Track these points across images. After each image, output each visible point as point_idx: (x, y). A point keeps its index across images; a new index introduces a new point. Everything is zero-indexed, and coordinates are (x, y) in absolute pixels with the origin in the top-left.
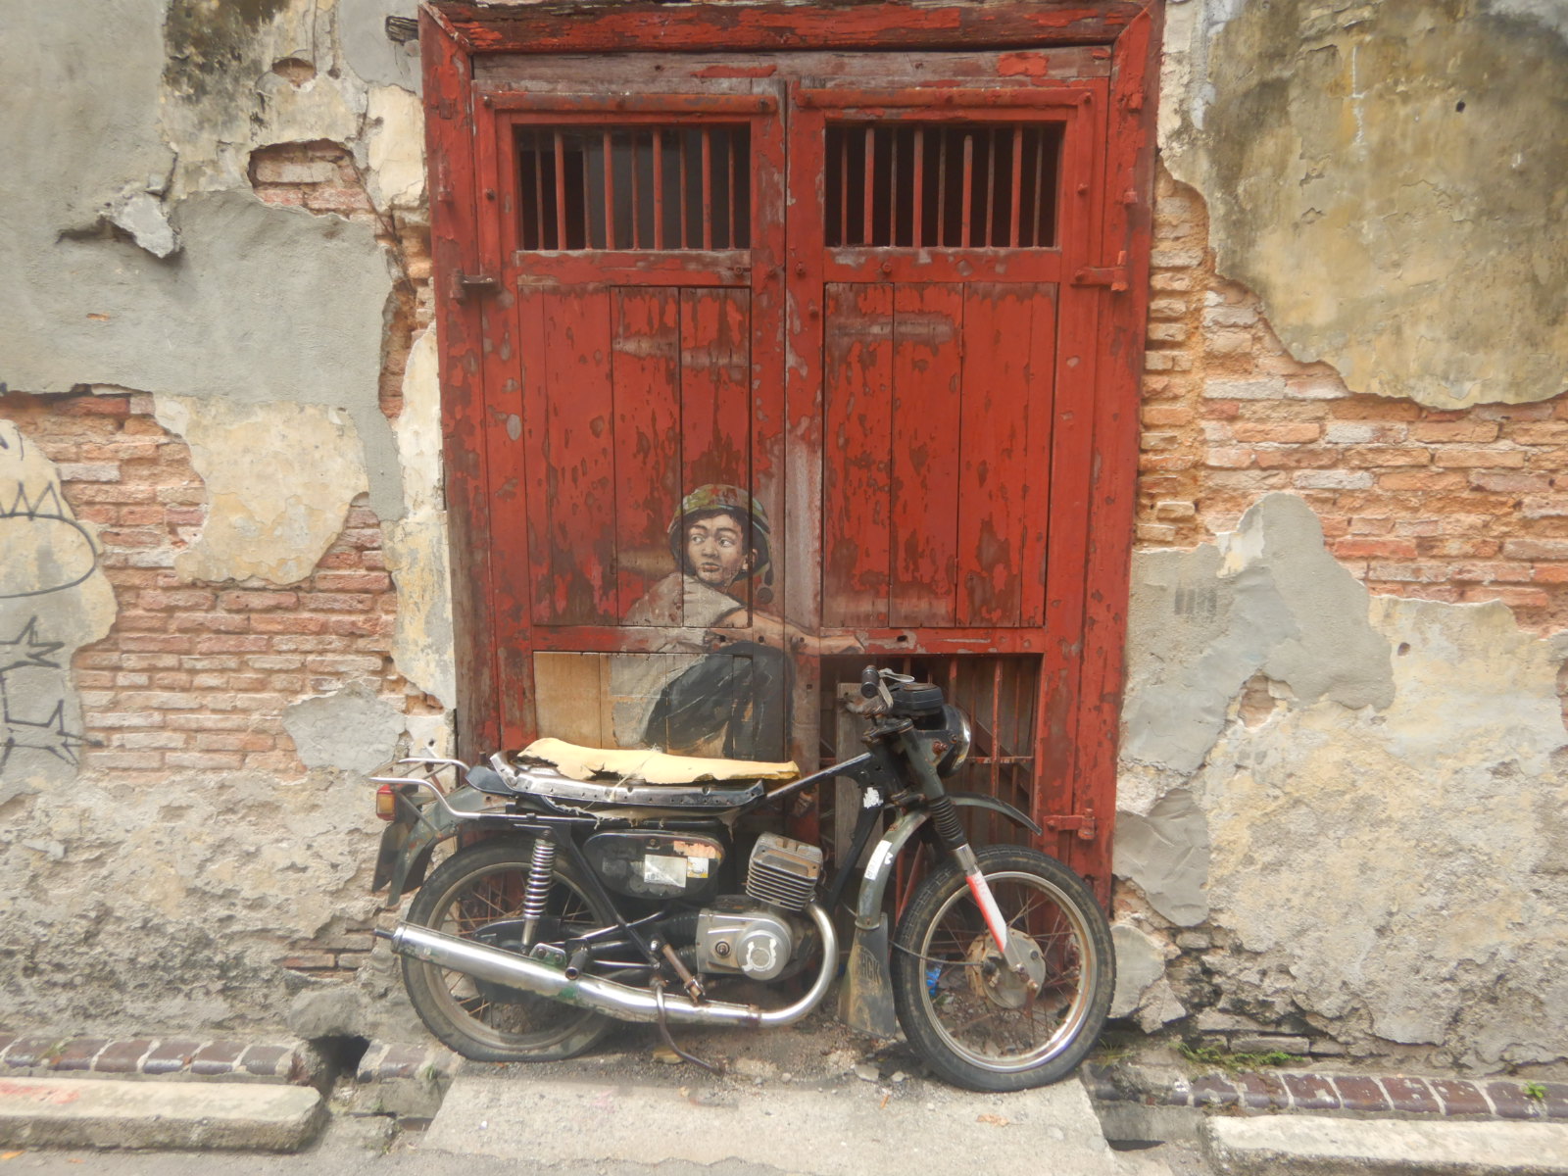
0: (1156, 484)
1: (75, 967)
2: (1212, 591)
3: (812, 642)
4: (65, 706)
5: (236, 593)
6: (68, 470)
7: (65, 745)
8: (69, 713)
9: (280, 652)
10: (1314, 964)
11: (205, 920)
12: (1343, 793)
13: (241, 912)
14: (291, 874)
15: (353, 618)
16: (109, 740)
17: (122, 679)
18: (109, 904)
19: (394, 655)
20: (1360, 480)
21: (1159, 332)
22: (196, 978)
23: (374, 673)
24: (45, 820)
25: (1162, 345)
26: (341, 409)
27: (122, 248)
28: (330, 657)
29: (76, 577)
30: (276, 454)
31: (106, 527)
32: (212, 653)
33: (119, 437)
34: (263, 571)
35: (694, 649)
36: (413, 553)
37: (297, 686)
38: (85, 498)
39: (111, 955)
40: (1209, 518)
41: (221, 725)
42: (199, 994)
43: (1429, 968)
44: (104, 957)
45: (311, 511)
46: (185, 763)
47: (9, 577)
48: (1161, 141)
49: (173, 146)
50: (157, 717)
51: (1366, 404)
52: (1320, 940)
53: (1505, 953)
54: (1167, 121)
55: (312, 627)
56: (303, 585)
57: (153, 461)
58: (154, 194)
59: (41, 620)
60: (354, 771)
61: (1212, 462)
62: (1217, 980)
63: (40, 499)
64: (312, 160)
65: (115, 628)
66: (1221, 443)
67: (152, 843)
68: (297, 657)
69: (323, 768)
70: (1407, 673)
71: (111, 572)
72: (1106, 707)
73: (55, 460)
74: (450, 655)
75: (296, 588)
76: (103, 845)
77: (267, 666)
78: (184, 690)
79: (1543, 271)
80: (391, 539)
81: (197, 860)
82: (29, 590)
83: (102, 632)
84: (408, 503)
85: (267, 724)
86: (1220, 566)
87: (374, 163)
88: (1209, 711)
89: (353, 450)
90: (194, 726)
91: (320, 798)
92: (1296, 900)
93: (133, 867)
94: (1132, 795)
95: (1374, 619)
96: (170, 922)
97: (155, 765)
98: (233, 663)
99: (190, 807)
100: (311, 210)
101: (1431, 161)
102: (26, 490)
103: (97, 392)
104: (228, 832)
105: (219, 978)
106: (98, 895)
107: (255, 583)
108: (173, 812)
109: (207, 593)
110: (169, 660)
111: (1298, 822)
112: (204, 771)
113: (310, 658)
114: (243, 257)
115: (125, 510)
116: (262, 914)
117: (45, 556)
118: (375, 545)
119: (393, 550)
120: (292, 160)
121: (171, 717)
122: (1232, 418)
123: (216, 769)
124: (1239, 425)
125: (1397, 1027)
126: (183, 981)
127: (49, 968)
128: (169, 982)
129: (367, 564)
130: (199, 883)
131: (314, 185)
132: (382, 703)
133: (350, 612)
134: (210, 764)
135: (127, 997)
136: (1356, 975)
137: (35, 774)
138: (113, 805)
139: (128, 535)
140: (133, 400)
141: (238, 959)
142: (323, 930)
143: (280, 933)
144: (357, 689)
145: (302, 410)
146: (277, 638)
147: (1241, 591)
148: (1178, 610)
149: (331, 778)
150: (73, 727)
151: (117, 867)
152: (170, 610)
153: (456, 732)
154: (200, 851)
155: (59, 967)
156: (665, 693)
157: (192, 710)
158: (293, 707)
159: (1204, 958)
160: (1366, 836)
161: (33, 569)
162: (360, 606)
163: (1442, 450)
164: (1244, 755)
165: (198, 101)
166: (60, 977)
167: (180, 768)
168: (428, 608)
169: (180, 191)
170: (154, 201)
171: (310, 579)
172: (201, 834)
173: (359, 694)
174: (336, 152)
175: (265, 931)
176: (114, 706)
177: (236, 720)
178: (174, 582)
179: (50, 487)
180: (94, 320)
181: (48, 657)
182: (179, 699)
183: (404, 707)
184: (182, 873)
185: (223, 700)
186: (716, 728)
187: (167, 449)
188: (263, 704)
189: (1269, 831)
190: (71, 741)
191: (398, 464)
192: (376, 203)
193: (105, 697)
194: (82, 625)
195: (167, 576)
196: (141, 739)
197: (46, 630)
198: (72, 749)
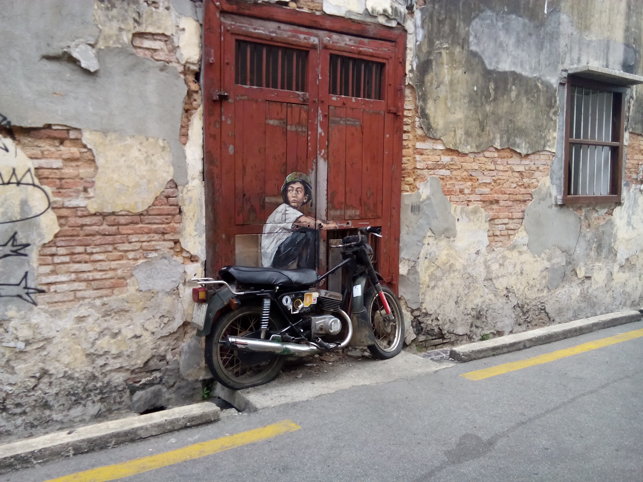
0: (405, 173)
1: (27, 403)
2: (419, 206)
3: (324, 225)
4: (29, 274)
5: (114, 217)
6: (37, 163)
7: (27, 294)
8: (30, 277)
9: (130, 243)
10: (443, 315)
11: (94, 367)
12: (447, 263)
13: (111, 361)
14: (135, 340)
15: (164, 226)
16: (49, 289)
17: (57, 260)
18: (47, 368)
19: (181, 240)
20: (447, 173)
21: (406, 128)
22: (88, 396)
23: (171, 248)
24: (15, 332)
25: (405, 132)
26: (164, 140)
27: (71, 66)
28: (153, 243)
29: (39, 213)
30: (136, 158)
31: (55, 189)
32: (101, 244)
33: (62, 148)
34: (127, 207)
35: (289, 231)
36: (191, 198)
37: (138, 257)
38: (45, 176)
39: (46, 394)
40: (418, 184)
41: (104, 277)
42: (89, 403)
43: (466, 312)
44: (43, 395)
45: (149, 181)
46: (86, 296)
47: (4, 214)
48: (407, 72)
49: (100, 26)
50: (73, 276)
51: (449, 151)
52: (444, 308)
53: (480, 304)
54: (408, 68)
55: (146, 230)
56: (145, 213)
57: (77, 160)
58: (90, 45)
59: (19, 233)
60: (163, 290)
61: (418, 167)
62: (422, 325)
63: (24, 176)
64: (155, 40)
65: (56, 236)
66: (420, 162)
67: (70, 335)
68: (139, 244)
69: (149, 290)
70: (459, 226)
71: (56, 210)
72: (396, 242)
73: (31, 158)
74: (203, 239)
75: (141, 214)
76: (46, 339)
77: (126, 249)
78: (86, 262)
79: (481, 118)
80: (182, 193)
81: (91, 340)
82: (14, 219)
83: (49, 238)
84: (189, 178)
85: (124, 274)
86: (420, 198)
87: (181, 45)
88: (419, 241)
89: (168, 157)
90: (91, 278)
91: (148, 304)
92: (439, 297)
93: (60, 348)
94: (403, 270)
95: (452, 212)
96: (77, 372)
97: (71, 298)
98: (110, 248)
99: (89, 316)
100: (155, 59)
101: (460, 86)
102: (17, 172)
103: (54, 127)
104: (105, 325)
105: (99, 394)
106: (41, 365)
107: (123, 213)
108: (81, 319)
109: (100, 218)
110: (80, 249)
111: (438, 273)
112: (94, 299)
113: (144, 244)
114: (125, 75)
115: (63, 181)
116: (120, 360)
117: (24, 203)
118: (174, 195)
119: (182, 197)
120: (147, 38)
121: (81, 275)
122: (422, 154)
123: (101, 297)
124: (423, 157)
125: (460, 330)
126: (82, 399)
127: (12, 406)
128: (76, 400)
129: (171, 203)
130: (92, 351)
131: (155, 50)
132: (175, 261)
133: (162, 224)
134: (99, 295)
135: (54, 412)
136: (452, 316)
137: (11, 309)
138: (51, 320)
139: (65, 192)
140: (71, 132)
141: (108, 383)
142: (146, 363)
143: (128, 367)
144: (165, 256)
145: (147, 140)
146: (130, 237)
147: (425, 205)
148: (412, 212)
149: (152, 295)
150: (31, 284)
151: (52, 349)
152: (82, 226)
153: (205, 270)
154: (92, 335)
155: (18, 405)
156: (279, 248)
157: (89, 271)
158: (138, 266)
159: (419, 318)
160: (452, 275)
161: (17, 209)
162: (167, 221)
163: (464, 164)
164: (427, 254)
165: (112, 10)
166: (18, 410)
167: (84, 298)
168: (196, 220)
169: (101, 45)
170: (89, 47)
171: (147, 211)
172: (94, 327)
173: (165, 258)
174: (166, 38)
175: (121, 368)
176: (53, 272)
177: (110, 274)
178: (85, 213)
179: (29, 170)
180: (55, 95)
181: (22, 252)
182: (84, 267)
183: (182, 262)
184: (84, 347)
185: (105, 265)
186: (294, 259)
187: (85, 154)
188: (122, 266)
189: (432, 277)
190: (30, 291)
191: (186, 163)
192: (180, 60)
193: (48, 269)
194: (40, 235)
195: (82, 211)
196: (65, 287)
197: (21, 238)
198: (31, 295)
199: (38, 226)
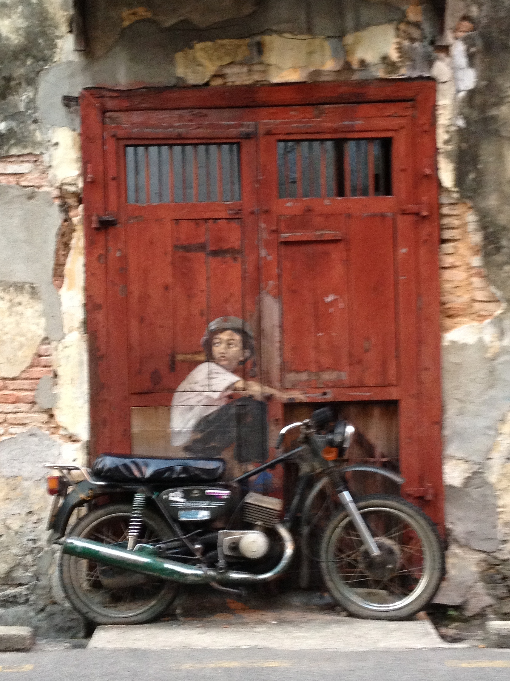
0: (451, 310)
3: (279, 395)
19: (55, 412)
21: (447, 234)
23: (44, 423)
25: (448, 241)
26: (33, 284)
28: (20, 415)
36: (68, 357)
37: (1, 432)
48: (439, 145)
54: (441, 137)
55: (11, 399)
60: (31, 477)
61: (478, 298)
64: (22, 162)
66: (482, 288)
68: (2, 417)
69: (13, 477)
72: (435, 428)
74: (85, 411)
75: (4, 378)
80: (56, 350)
84: (66, 330)
87: (54, 163)
88: (489, 428)
89: (38, 306)
94: (453, 476)
100: (21, 186)
113: (9, 416)
118: (47, 354)
119: (57, 356)
120: (12, 162)
129: (43, 364)
131: (22, 174)
132: (47, 440)
142: (9, 573)
144: (34, 432)
147: (499, 364)
148: (468, 375)
153: (88, 454)
173: (35, 435)
174: (34, 158)
183: (59, 442)
191: (60, 311)
192: (54, 183)
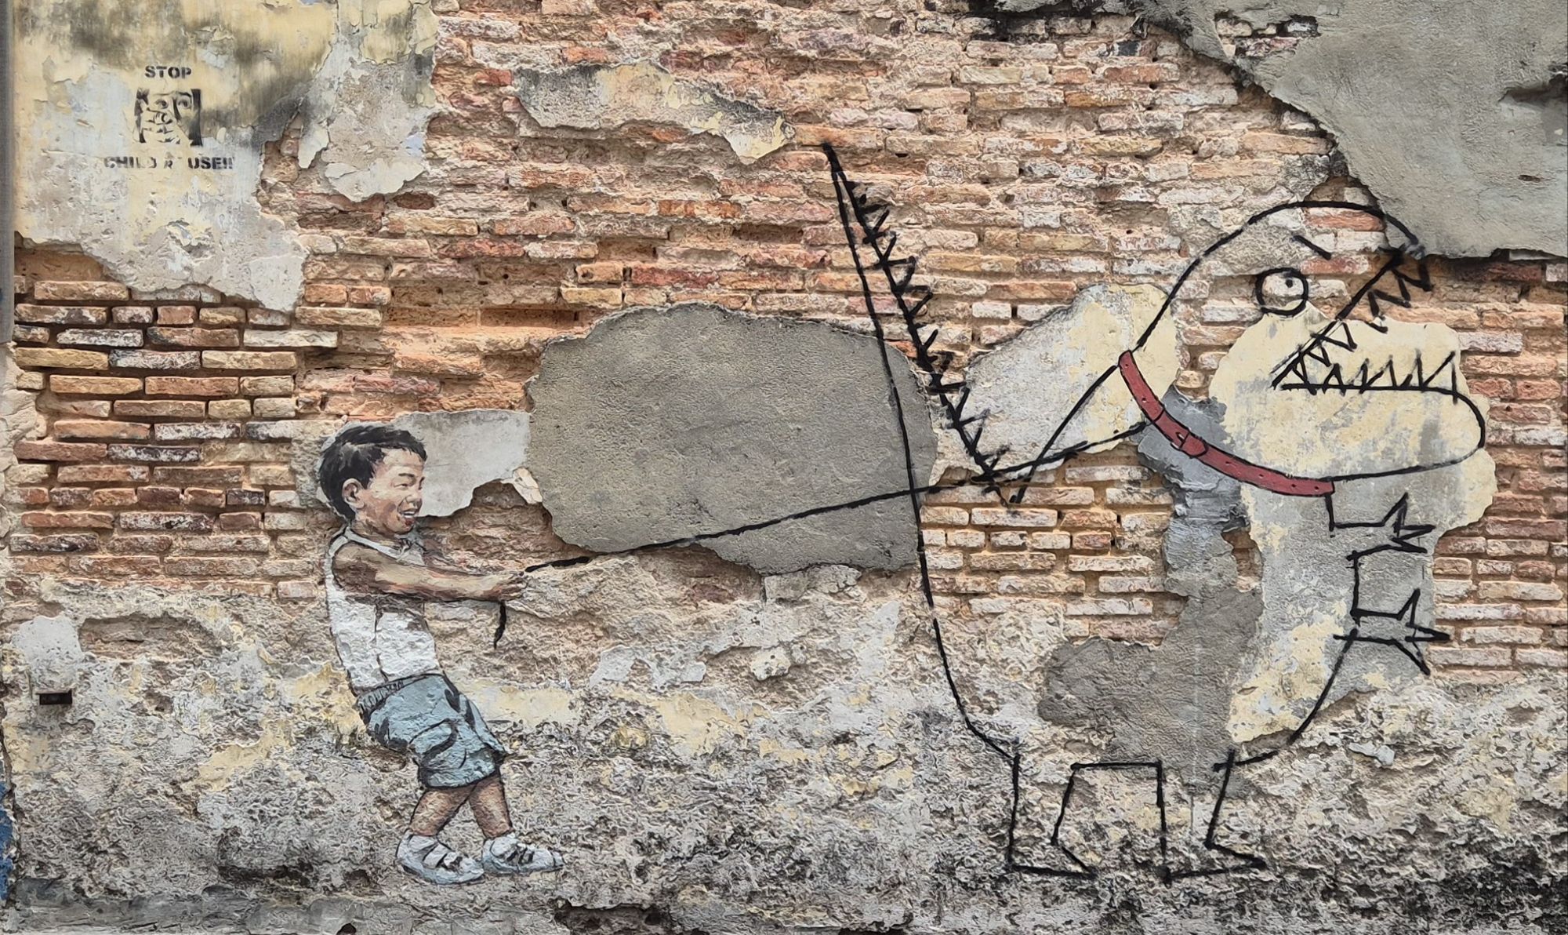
1: (1383, 890)
4: (1421, 595)
6: (1468, 340)
7: (1413, 640)
8: (1423, 603)
11: (1536, 837)
16: (1458, 635)
17: (1482, 567)
18: (1433, 816)
22: (1515, 903)
24: (1377, 721)
29: (1460, 454)
31: (1496, 403)
33: (1524, 304)
38: (1480, 370)
42: (1515, 922)
44: (1417, 878)
46: (1538, 661)
47: (1388, 453)
57: (1556, 332)
59: (1413, 498)
63: (1437, 371)
65: (1487, 513)
67: (1493, 750)
71: (1495, 450)
73: (1456, 328)
76: (1438, 750)
78: (1547, 580)
81: (1538, 769)
82: (1405, 466)
83: (1474, 514)
90: (1553, 619)
96: (1495, 840)
97: (1504, 662)
99: (1539, 709)
102: (1423, 362)
103: (1512, 257)
105: (1538, 904)
106: (1423, 808)
108: (1521, 714)
110: (1539, 547)
112: (1556, 670)
115: (1520, 384)
117: (1430, 431)
121: (1533, 609)
126: (1500, 906)
127: (1352, 890)
128: (1484, 908)
130: (1537, 795)
135: (1434, 925)
137: (1374, 669)
138: (1454, 705)
139: (1520, 410)
140: (1549, 267)
150: (1423, 617)
151: (1451, 775)
152: (1549, 492)
154: (1542, 756)
155: (1363, 890)
157: (1551, 603)
161: (1414, 444)
166: (1361, 901)
167: (1532, 666)
172: (1546, 740)
176: (1472, 595)
178: (1561, 461)
179: (1450, 357)
180: (1526, 181)
181: (1413, 541)
182: (1540, 590)
184: (1520, 783)
190: (1419, 634)
193: (1462, 586)
194: (1456, 507)
195: (1553, 456)
196: (1493, 632)
197: (1415, 512)
198: (1419, 644)
199: (1454, 487)
